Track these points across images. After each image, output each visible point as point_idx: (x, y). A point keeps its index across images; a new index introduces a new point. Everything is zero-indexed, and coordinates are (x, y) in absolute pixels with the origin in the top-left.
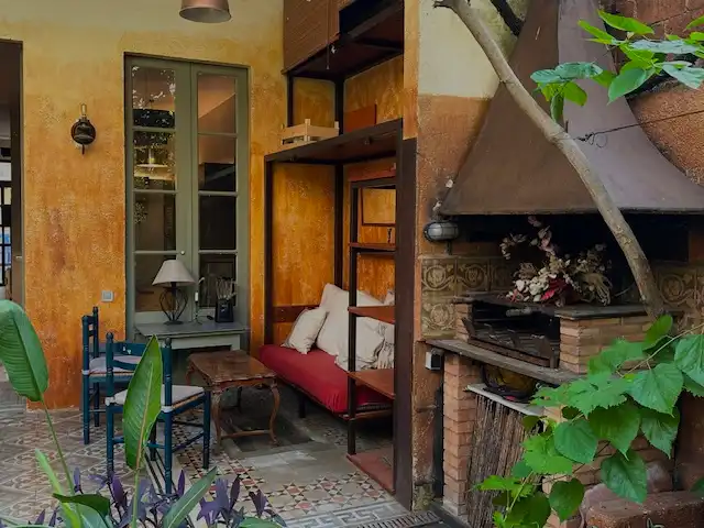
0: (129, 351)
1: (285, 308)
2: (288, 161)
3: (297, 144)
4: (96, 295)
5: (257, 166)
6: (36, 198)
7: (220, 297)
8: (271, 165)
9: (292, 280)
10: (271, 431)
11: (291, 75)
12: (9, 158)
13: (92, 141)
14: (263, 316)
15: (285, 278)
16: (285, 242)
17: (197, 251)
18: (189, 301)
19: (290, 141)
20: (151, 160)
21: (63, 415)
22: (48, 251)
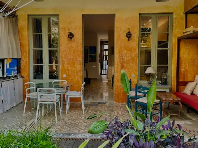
0: (141, 89)
1: (183, 82)
2: (185, 39)
3: (188, 33)
4: (130, 76)
5: (175, 41)
6: (118, 52)
7: (163, 78)
8: (179, 40)
9: (185, 74)
10: (179, 115)
11: (186, 14)
12: (108, 44)
13: (131, 37)
14: (176, 83)
15: (183, 73)
16: (183, 62)
17: (156, 65)
18: (154, 79)
19: (186, 33)
20: (142, 42)
21: (123, 104)
22: (119, 64)
